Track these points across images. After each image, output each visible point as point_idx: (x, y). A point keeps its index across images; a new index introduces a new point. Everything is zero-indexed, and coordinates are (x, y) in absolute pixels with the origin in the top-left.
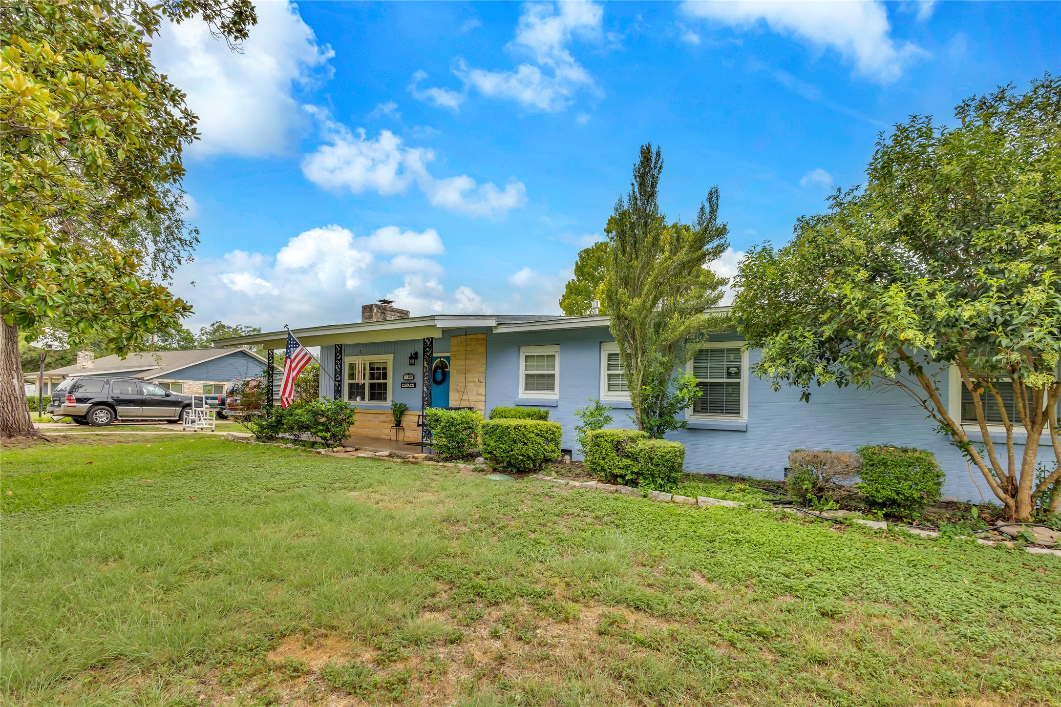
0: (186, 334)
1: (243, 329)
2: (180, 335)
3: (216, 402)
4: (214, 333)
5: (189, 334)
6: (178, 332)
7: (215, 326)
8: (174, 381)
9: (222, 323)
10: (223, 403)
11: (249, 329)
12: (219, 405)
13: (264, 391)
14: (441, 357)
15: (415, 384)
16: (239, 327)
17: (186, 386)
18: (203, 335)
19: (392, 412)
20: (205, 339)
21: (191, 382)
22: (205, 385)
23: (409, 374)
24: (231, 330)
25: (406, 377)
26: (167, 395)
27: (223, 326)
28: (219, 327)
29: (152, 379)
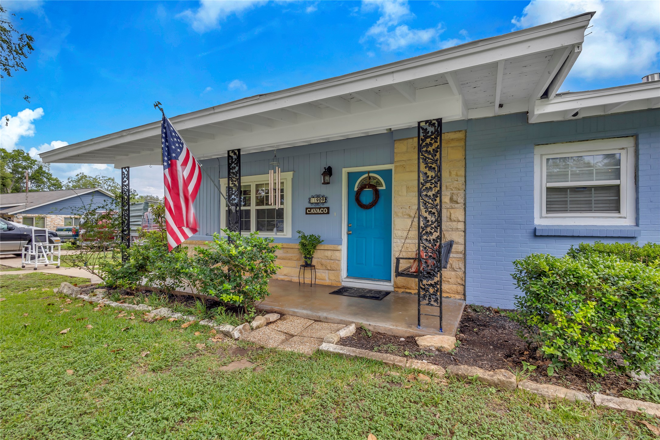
0: (55, 182)
1: (101, 179)
2: (50, 182)
3: (71, 233)
4: (79, 181)
5: (58, 181)
6: (49, 179)
7: (79, 176)
8: (37, 215)
9: (85, 174)
10: (76, 234)
11: (105, 178)
12: (73, 236)
13: (117, 223)
14: (369, 172)
15: (328, 208)
16: (98, 177)
17: (48, 219)
18: (70, 182)
19: (298, 246)
20: (72, 185)
21: (53, 216)
22: (65, 218)
23: (318, 196)
24: (92, 179)
25: (313, 200)
26: (10, 229)
27: (86, 176)
28: (82, 177)
29: (16, 214)
